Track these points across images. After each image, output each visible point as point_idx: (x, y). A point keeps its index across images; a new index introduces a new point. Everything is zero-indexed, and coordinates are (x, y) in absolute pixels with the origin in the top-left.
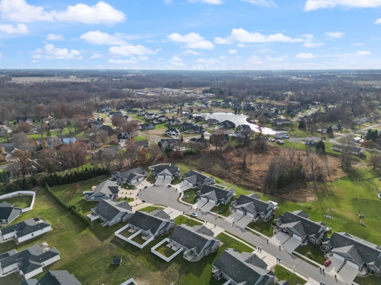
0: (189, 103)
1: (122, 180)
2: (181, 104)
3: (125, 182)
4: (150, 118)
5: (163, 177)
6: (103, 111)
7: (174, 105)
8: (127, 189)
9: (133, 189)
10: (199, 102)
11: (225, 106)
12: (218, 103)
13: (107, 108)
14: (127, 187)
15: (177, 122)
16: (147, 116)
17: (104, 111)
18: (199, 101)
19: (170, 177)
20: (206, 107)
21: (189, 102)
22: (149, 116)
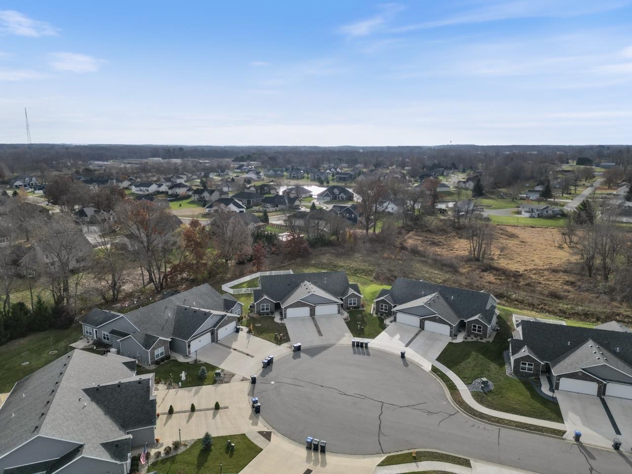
0: (218, 174)
1: (148, 341)
2: (203, 174)
3: (160, 351)
4: (147, 193)
5: (306, 311)
6: (16, 186)
7: (190, 175)
8: (186, 385)
9: (214, 382)
10: (236, 172)
11: (294, 177)
12: (279, 172)
13: (27, 179)
14: (183, 375)
15: (221, 195)
16: (138, 189)
17: (21, 186)
18: (236, 170)
19: (334, 309)
20: (258, 178)
21: (218, 172)
22: (142, 188)
